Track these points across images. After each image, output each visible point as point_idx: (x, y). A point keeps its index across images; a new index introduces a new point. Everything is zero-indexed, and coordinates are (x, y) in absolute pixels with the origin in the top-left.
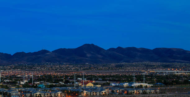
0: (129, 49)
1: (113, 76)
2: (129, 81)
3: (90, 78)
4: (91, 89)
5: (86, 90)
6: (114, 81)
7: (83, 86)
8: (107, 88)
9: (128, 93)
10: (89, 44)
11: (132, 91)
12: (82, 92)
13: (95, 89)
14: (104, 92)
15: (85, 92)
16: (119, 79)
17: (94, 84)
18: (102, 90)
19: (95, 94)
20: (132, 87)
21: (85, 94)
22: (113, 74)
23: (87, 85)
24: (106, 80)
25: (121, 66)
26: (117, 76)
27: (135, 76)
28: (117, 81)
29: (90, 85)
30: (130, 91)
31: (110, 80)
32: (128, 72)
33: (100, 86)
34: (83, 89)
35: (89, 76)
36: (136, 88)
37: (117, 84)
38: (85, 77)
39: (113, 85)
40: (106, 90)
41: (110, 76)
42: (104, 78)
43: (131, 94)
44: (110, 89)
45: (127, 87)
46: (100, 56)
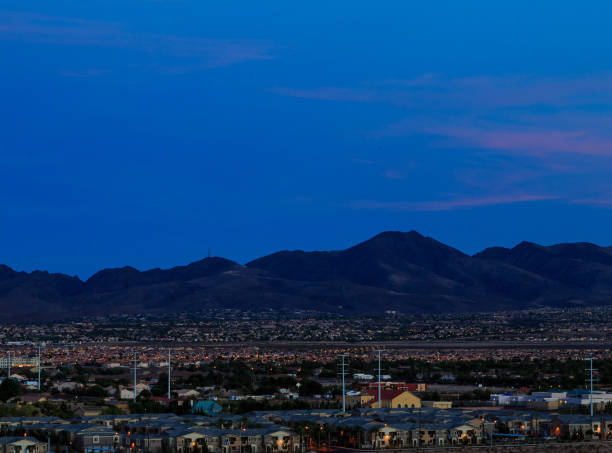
0: (569, 251)
1: (503, 365)
2: (565, 386)
3: (406, 374)
4: (409, 418)
5: (391, 421)
6: (504, 383)
7: (378, 405)
8: (476, 416)
9: (565, 436)
10: (398, 234)
11: (585, 427)
12: (375, 430)
13: (429, 419)
14: (464, 429)
15: (387, 430)
16: (527, 376)
17: (424, 397)
18: (458, 421)
19: (427, 438)
20: (584, 410)
21: (387, 437)
22: (499, 357)
23: (395, 403)
24: (473, 382)
25: (533, 323)
26: (517, 365)
27: (596, 364)
28: (519, 385)
29: (407, 400)
30: (574, 426)
31: (488, 382)
32: (562, 347)
33: (449, 404)
34: (376, 418)
35: (402, 362)
36: (597, 413)
37: (521, 398)
38: (387, 367)
39: (503, 399)
40: (477, 422)
41: (490, 364)
42: (463, 372)
43: (579, 436)
44: (490, 417)
45: (563, 409)
46: (445, 282)
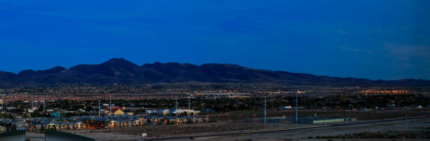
0: (170, 65)
1: (150, 101)
2: (169, 107)
3: (119, 104)
4: (121, 118)
5: (115, 119)
6: (150, 107)
7: (110, 114)
8: (141, 117)
9: (168, 123)
10: (117, 59)
11: (174, 120)
12: (109, 122)
13: (125, 118)
14: (137, 121)
15: (113, 122)
16: (157, 104)
17: (125, 111)
18: (135, 119)
19: (125, 124)
20: (174, 115)
21: (113, 124)
22: (149, 98)
23: (116, 113)
24: (140, 106)
25: (159, 87)
26: (154, 101)
27: (178, 101)
28: (155, 107)
29: (119, 112)
30: (171, 120)
31: (145, 106)
32: (168, 95)
33: (133, 113)
34: (110, 118)
35: (118, 100)
36: (178, 116)
37: (155, 111)
38: (113, 101)
39: (149, 112)
40: (141, 119)
41: (146, 101)
42: (137, 103)
43: (173, 123)
44: (145, 118)
45: (168, 115)
46: (132, 74)
